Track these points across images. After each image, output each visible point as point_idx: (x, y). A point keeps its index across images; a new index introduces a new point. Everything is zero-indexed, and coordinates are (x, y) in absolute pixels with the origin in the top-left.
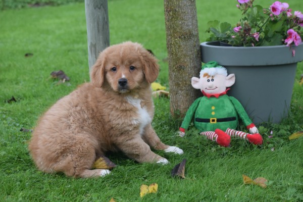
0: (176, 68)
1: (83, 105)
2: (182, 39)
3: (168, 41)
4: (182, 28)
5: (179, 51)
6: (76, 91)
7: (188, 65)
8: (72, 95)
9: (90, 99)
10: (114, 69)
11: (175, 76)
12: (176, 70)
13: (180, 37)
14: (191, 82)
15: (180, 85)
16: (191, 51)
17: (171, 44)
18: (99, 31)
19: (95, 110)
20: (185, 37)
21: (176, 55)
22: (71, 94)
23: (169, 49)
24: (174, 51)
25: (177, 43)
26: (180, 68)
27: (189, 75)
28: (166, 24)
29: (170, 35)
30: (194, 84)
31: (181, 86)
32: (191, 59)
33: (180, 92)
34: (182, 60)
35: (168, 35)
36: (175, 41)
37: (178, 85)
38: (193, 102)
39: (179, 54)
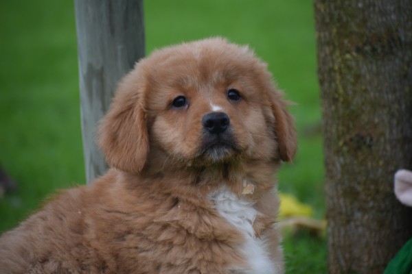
0: (345, 144)
1: (66, 256)
2: (364, 54)
3: (322, 62)
4: (364, 21)
5: (355, 92)
6: (41, 214)
7: (382, 134)
8: (29, 227)
9: (91, 234)
10: (179, 103)
11: (343, 166)
12: (345, 149)
13: (358, 50)
14: (392, 186)
15: (357, 193)
16: (394, 91)
17: (331, 70)
18: (112, 31)
19: (112, 264)
20: (374, 50)
21: (347, 104)
22: (23, 224)
23: (326, 85)
24: (341, 91)
25: (349, 68)
26: (359, 144)
27: (387, 163)
28: (317, 11)
29: (328, 44)
30: (403, 190)
31: (363, 196)
32: (392, 115)
33: (358, 215)
34: (365, 118)
35: (321, 44)
36: (344, 61)
37: (351, 194)
38: (399, 248)
39: (357, 101)
